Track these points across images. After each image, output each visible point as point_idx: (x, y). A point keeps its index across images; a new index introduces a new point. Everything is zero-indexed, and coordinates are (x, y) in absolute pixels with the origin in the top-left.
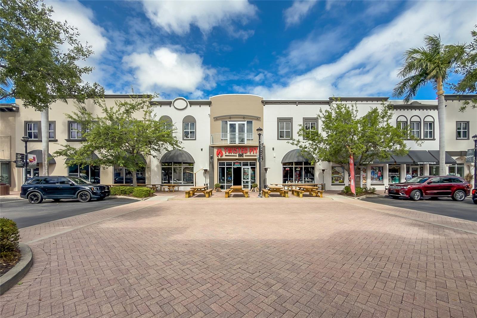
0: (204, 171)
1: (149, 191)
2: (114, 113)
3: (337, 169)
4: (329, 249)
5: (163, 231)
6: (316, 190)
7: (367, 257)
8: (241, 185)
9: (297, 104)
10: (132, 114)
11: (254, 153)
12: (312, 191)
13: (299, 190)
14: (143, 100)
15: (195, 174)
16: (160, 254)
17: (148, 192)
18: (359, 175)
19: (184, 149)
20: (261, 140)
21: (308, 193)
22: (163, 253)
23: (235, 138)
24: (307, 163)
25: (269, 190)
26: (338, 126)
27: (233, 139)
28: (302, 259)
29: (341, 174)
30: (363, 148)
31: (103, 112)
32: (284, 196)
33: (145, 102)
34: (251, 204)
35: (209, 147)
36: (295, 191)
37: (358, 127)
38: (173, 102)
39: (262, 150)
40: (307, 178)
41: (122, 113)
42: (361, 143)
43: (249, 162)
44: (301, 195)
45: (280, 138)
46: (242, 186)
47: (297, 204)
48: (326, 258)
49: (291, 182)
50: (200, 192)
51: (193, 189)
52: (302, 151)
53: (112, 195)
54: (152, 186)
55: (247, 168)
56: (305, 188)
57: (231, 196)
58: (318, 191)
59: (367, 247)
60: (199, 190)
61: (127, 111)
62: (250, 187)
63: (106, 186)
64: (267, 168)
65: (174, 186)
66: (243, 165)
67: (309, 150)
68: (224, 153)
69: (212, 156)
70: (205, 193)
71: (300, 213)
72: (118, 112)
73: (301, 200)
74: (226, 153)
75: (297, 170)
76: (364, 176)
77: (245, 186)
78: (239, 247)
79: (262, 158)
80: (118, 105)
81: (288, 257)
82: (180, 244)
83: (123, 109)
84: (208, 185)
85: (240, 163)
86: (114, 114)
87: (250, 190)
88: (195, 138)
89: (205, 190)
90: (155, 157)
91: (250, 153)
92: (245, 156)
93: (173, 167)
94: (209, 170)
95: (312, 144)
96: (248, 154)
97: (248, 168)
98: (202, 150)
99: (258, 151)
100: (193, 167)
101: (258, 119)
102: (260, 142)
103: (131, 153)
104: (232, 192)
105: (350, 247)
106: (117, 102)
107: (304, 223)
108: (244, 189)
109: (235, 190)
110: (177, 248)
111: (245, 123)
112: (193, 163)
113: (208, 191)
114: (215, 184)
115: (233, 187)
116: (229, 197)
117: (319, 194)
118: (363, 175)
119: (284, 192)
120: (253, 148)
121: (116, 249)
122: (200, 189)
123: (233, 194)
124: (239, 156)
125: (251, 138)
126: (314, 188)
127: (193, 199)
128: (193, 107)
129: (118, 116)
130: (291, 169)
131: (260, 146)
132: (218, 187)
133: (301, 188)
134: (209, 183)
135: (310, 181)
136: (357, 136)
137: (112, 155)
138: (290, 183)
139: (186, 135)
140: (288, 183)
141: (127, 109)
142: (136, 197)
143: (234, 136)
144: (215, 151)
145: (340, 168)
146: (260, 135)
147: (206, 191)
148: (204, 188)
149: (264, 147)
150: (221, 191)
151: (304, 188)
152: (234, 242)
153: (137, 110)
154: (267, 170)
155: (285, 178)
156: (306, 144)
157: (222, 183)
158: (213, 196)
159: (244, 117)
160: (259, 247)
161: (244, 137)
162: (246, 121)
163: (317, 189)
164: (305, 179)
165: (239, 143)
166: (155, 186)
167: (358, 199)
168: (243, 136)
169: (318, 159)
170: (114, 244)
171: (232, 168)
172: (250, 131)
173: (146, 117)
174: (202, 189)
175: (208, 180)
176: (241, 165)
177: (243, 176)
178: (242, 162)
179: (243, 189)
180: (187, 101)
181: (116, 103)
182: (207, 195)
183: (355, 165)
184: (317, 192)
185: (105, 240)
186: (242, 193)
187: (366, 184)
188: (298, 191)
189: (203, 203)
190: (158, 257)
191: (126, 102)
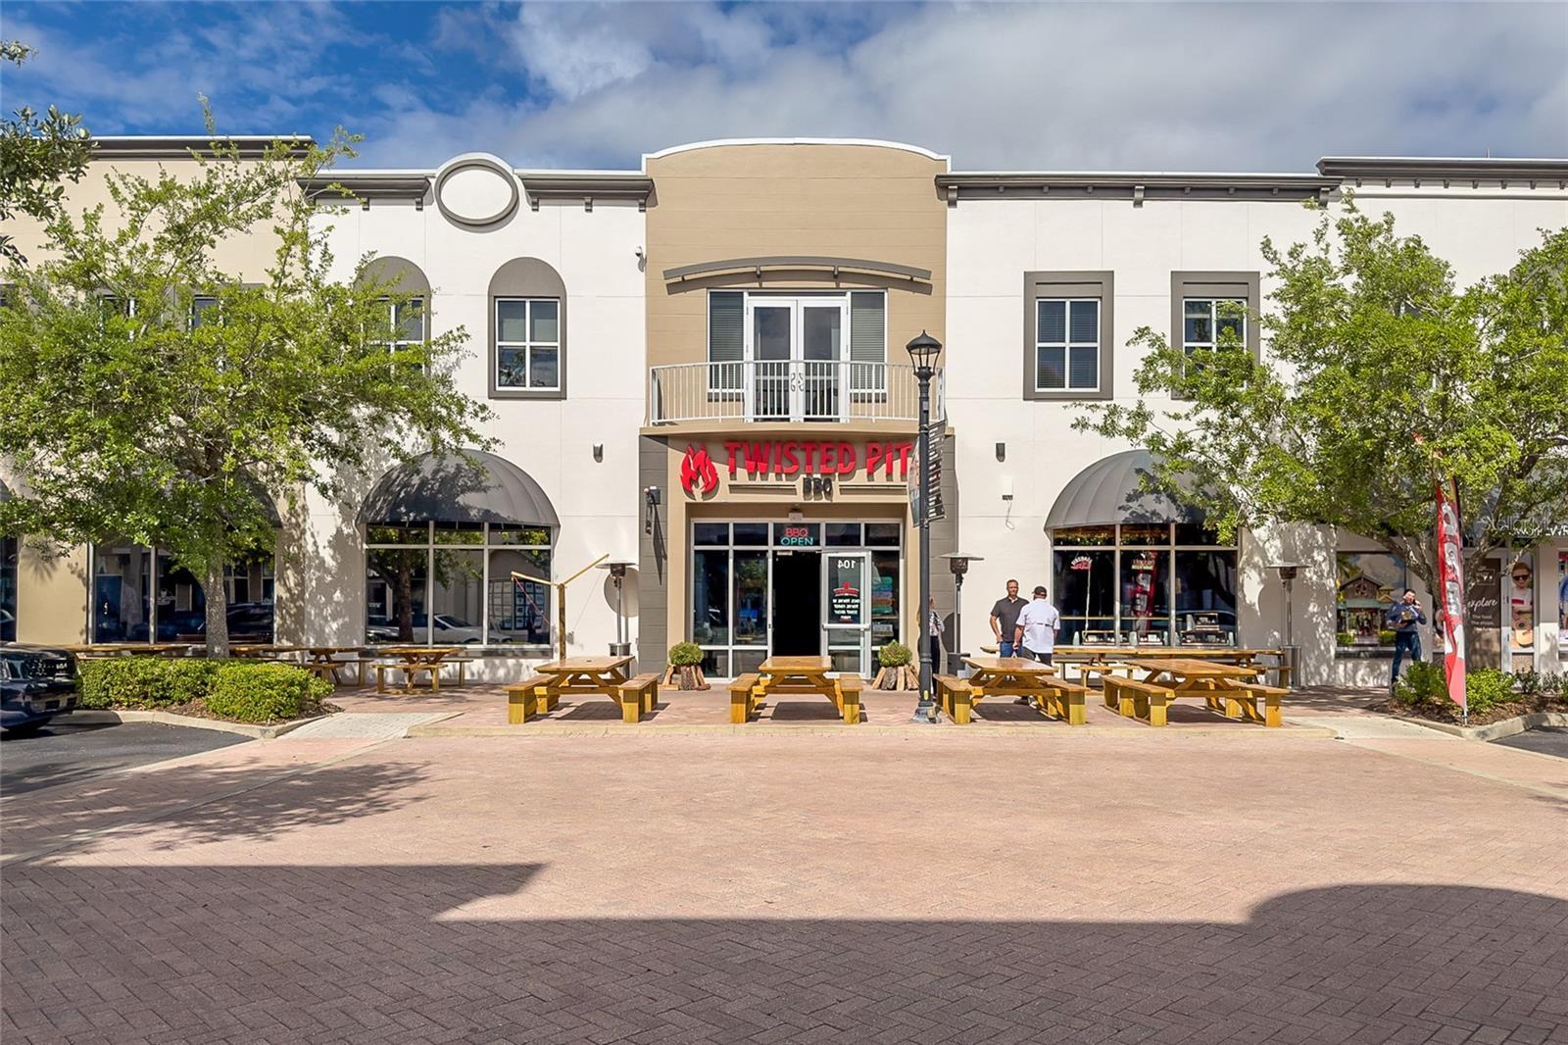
0: (608, 571)
1: (300, 684)
2: (104, 247)
3: (1363, 563)
4: (1293, 992)
5: (412, 897)
6: (1245, 685)
7: (1481, 1025)
8: (816, 651)
9: (1139, 195)
10: (206, 249)
11: (889, 474)
12: (1222, 688)
13: (1144, 682)
14: (268, 171)
15: (562, 588)
16: (419, 1009)
17: (297, 690)
18: (1494, 602)
19: (498, 451)
20: (931, 406)
21: (1199, 702)
22: (433, 1001)
23: (786, 391)
24: (1193, 530)
25: (975, 681)
26: (1363, 324)
27: (772, 399)
28: (1150, 1032)
29: (1388, 591)
30: (1503, 446)
31: (50, 241)
32: (1059, 718)
33: (279, 184)
34: (879, 757)
35: (640, 436)
36: (1123, 688)
37: (1477, 333)
38: (433, 181)
39: (936, 462)
40: (1196, 619)
41: (151, 244)
42: (1493, 422)
43: (863, 521)
44: (1158, 712)
45: (1038, 390)
46: (826, 661)
47: (1133, 758)
48: (1272, 1032)
49: (1100, 636)
50: (593, 691)
51: (551, 672)
52: (1162, 466)
53: (88, 707)
54: (313, 657)
55: (850, 559)
56: (1181, 675)
57: (763, 713)
58: (1253, 690)
59: (1488, 980)
60: (585, 677)
61: (179, 229)
62: (866, 661)
63: (62, 653)
64: (966, 560)
65: (438, 658)
66: (830, 541)
67: (1203, 458)
68: (722, 470)
69: (658, 492)
70: (621, 693)
71: (1149, 808)
72: (131, 243)
73: (1159, 736)
74: (733, 473)
75: (1137, 572)
76: (1518, 606)
77: (838, 659)
78: (822, 976)
79: (938, 501)
80: (131, 198)
81: (1078, 1023)
82: (513, 961)
83: (156, 222)
84: (634, 651)
85: (814, 529)
86: (107, 255)
87: (870, 682)
88: (558, 389)
89: (619, 679)
90: (330, 493)
91: (870, 474)
92: (844, 490)
93: (431, 547)
94: (637, 568)
95: (1223, 426)
96: (860, 477)
97: (858, 560)
98: (598, 454)
99: (914, 460)
100: (549, 551)
101: (917, 283)
102: (924, 414)
103: (198, 470)
104: (771, 689)
105: (1402, 981)
106: (119, 185)
107: (1167, 864)
108: (835, 675)
109: (785, 682)
110: (499, 979)
111: (844, 303)
112: (547, 529)
113: (635, 683)
114: (669, 649)
115: (769, 663)
116: (751, 718)
117: (1261, 708)
118: (1514, 601)
119: (1058, 693)
120: (882, 447)
121: (184, 984)
122: (594, 673)
123: (773, 700)
124: (807, 490)
125: (874, 391)
126: (1233, 676)
127: (550, 731)
128: (548, 210)
129: (127, 263)
130: (1103, 562)
131: (924, 435)
132: (690, 665)
133: (1156, 672)
134: (639, 641)
135: (1211, 633)
136: (1473, 381)
137: (89, 482)
138: (1091, 645)
139: (507, 367)
140: (1081, 641)
141: (181, 220)
142: (227, 715)
143: (783, 378)
144: (676, 458)
145: (1385, 556)
146: (925, 375)
147: (624, 685)
148: (613, 670)
149: (950, 437)
150: (708, 687)
151: (1175, 674)
152: (792, 953)
153: (237, 227)
154: (965, 571)
155: (1070, 614)
156: (1184, 426)
157: (711, 642)
158: (661, 715)
159: (836, 275)
160: (926, 979)
161: (836, 381)
162: (849, 294)
163: (1250, 679)
164: (1182, 617)
165: (806, 420)
166: (329, 660)
167: (1483, 735)
168: (832, 378)
169: (1259, 511)
170: (167, 957)
171: (770, 555)
172: (868, 347)
173: (287, 269)
174: (603, 676)
175: (634, 623)
176: (817, 543)
177: (830, 601)
178: (823, 522)
179: (828, 675)
180: (515, 174)
181: (115, 192)
182: (630, 709)
183: (1467, 542)
184: (1250, 695)
185: (118, 937)
186: (822, 699)
187: (1532, 654)
188: (1137, 691)
189: (609, 751)
190: (408, 1019)
191: (167, 180)
